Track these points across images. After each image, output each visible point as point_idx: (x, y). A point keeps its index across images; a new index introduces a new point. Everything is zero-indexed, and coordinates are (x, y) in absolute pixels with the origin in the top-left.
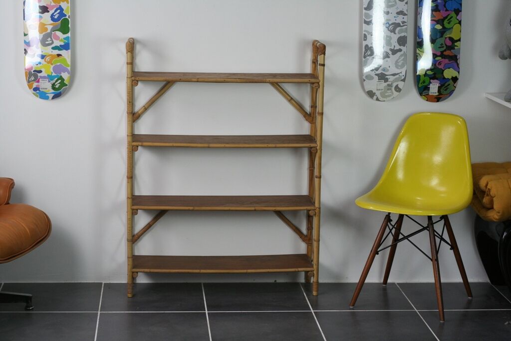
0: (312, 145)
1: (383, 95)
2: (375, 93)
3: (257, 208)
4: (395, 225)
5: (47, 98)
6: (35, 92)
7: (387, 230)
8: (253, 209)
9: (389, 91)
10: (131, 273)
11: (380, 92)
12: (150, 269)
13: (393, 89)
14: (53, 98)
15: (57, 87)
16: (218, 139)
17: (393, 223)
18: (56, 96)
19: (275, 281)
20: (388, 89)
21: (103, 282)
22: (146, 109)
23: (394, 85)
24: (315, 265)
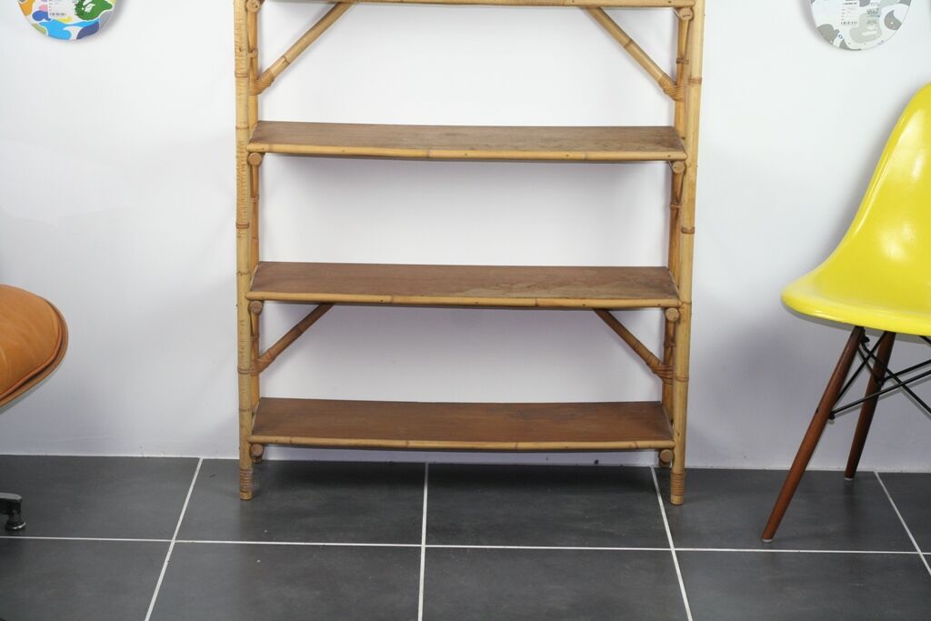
0: (675, 155)
1: (857, 36)
2: (837, 31)
3: (541, 302)
4: (874, 350)
5: (65, 36)
6: (38, 22)
7: (858, 362)
8: (531, 302)
9: (870, 27)
10: (248, 446)
11: (849, 28)
12: (292, 436)
13: (881, 20)
14: (81, 36)
15: (88, 10)
16: (454, 135)
17: (870, 346)
18: (88, 32)
19: (597, 462)
20: (869, 22)
21: (202, 457)
22: (289, 63)
23: (885, 12)
24: (676, 434)
